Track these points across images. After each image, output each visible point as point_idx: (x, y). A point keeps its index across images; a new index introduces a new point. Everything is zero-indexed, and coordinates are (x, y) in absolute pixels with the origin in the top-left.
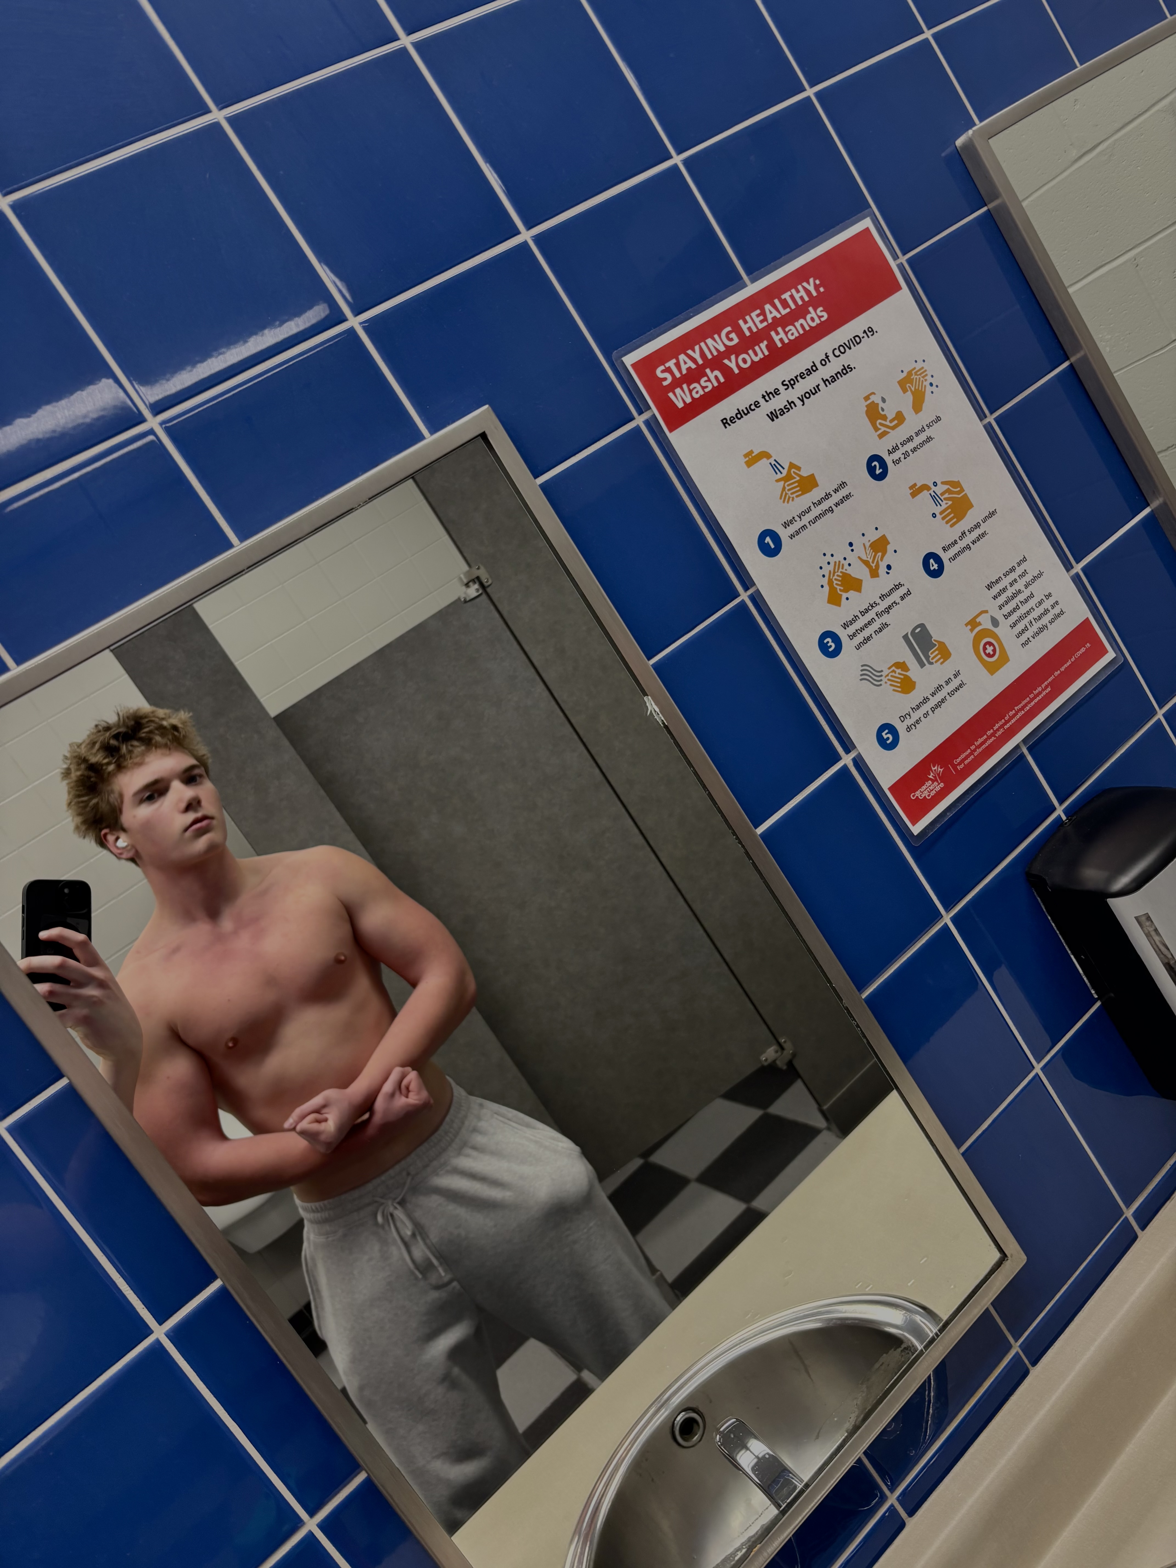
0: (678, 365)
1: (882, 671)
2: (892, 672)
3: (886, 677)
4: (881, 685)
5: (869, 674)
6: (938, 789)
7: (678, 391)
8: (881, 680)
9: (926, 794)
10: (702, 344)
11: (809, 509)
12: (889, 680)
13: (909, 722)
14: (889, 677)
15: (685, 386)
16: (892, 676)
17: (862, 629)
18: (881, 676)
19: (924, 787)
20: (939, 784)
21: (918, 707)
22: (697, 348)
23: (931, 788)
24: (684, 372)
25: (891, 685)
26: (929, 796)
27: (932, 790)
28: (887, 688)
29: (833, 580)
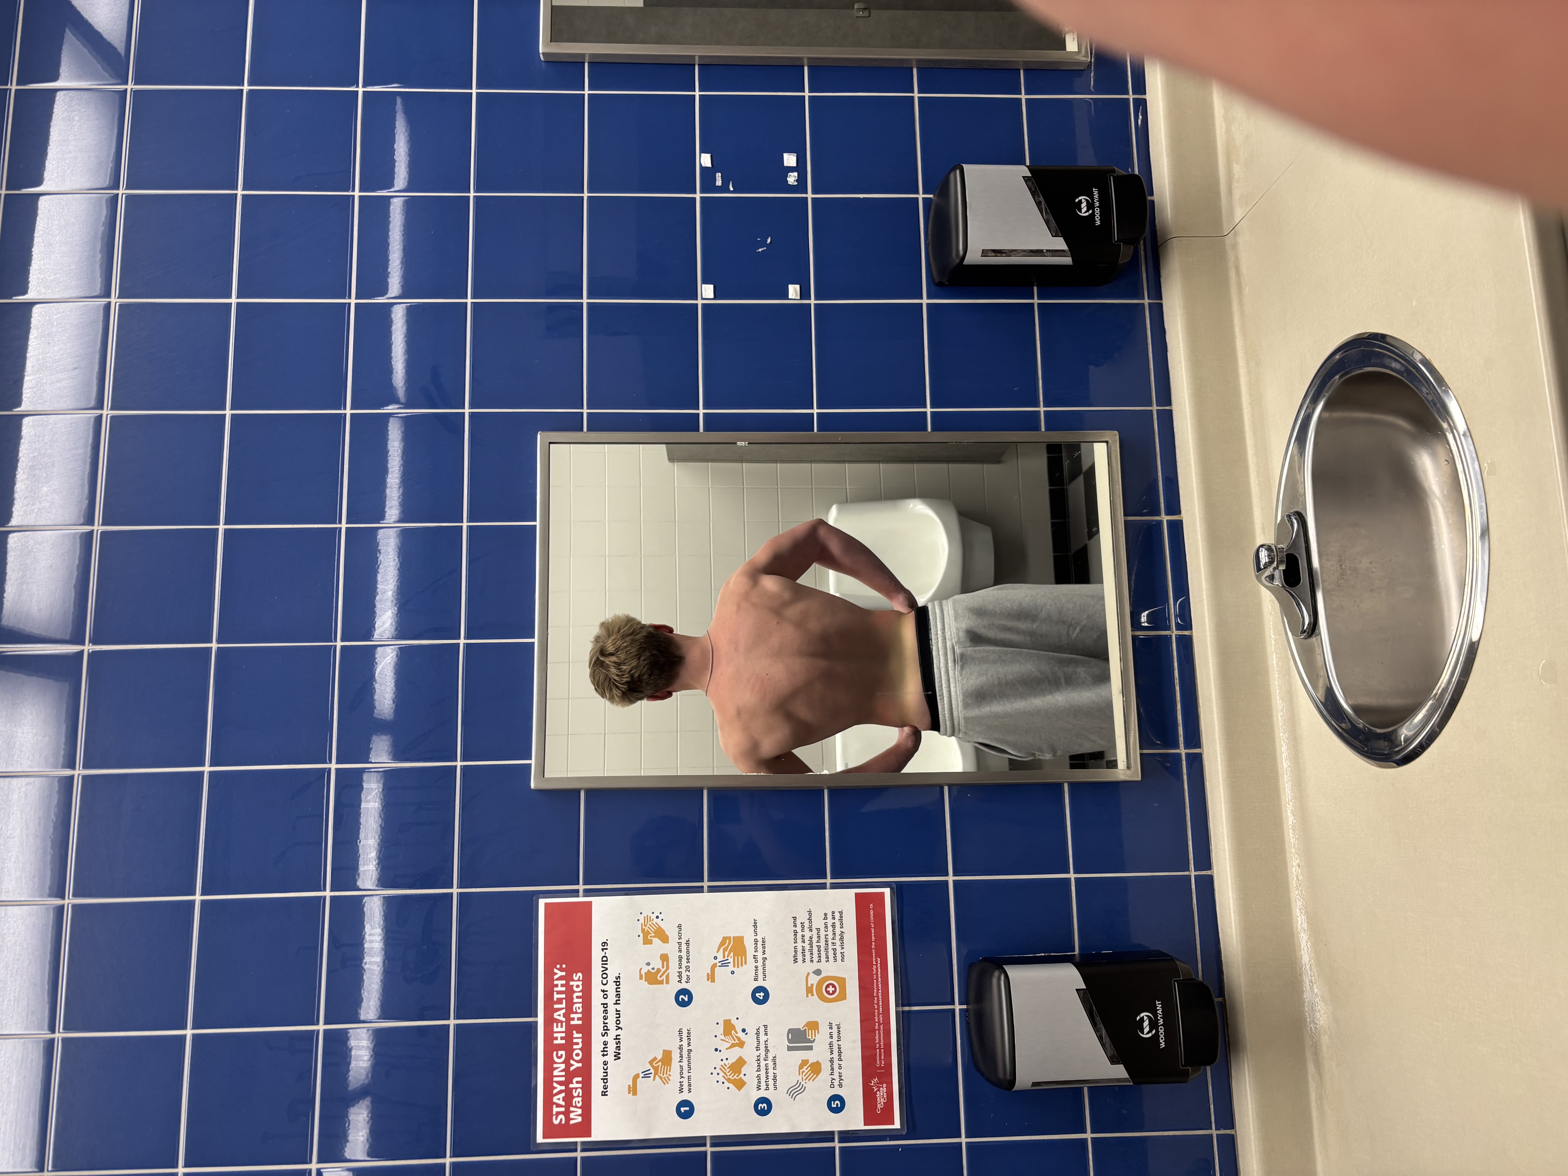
0: (558, 1106)
1: (798, 1081)
2: (802, 1074)
3: (803, 1081)
4: (805, 1087)
5: (795, 1091)
6: (885, 1090)
7: (572, 1115)
8: (803, 1085)
9: (882, 1100)
10: (555, 1079)
11: (681, 1067)
12: (805, 1080)
13: (836, 1083)
14: (804, 1078)
15: (572, 1109)
16: (805, 1076)
17: (767, 1078)
18: (800, 1083)
19: (878, 1099)
20: (883, 1087)
21: (832, 1069)
22: (555, 1085)
23: (882, 1094)
24: (563, 1104)
25: (809, 1080)
26: (885, 1100)
27: (883, 1094)
28: (809, 1085)
29: (729, 1077)
